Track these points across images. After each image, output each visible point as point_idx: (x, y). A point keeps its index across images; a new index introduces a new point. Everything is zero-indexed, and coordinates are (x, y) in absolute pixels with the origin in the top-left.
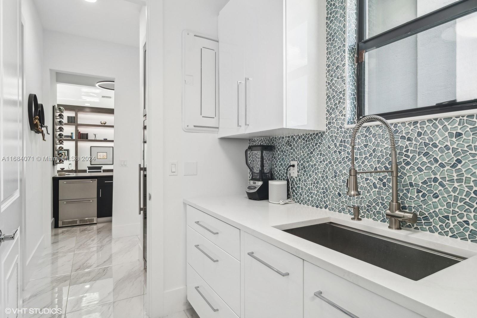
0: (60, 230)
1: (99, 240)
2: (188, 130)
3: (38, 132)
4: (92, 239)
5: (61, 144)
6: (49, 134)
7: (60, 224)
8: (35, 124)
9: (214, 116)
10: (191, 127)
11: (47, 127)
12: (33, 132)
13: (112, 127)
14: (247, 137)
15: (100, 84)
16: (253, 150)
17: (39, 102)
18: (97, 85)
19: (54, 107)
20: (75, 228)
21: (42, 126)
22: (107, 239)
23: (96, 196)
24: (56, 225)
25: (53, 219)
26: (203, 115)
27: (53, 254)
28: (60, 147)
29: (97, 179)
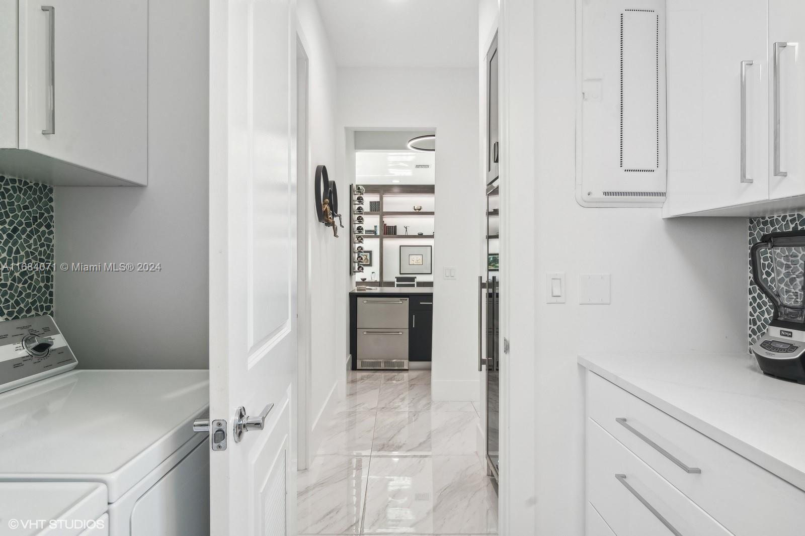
0: (359, 375)
1: (411, 401)
2: (589, 203)
3: (328, 224)
4: (402, 396)
5: (360, 242)
6: (343, 227)
7: (359, 366)
8: (324, 211)
9: (654, 167)
10: (598, 195)
11: (340, 216)
12: (322, 224)
13: (432, 213)
14: (746, 213)
15: (414, 143)
16: (777, 244)
17: (330, 179)
18: (409, 145)
20: (378, 374)
21: (334, 215)
22: (424, 402)
23: (407, 327)
24: (354, 367)
25: (350, 356)
26: (625, 167)
27: (350, 414)
28: (360, 247)
29: (408, 299)
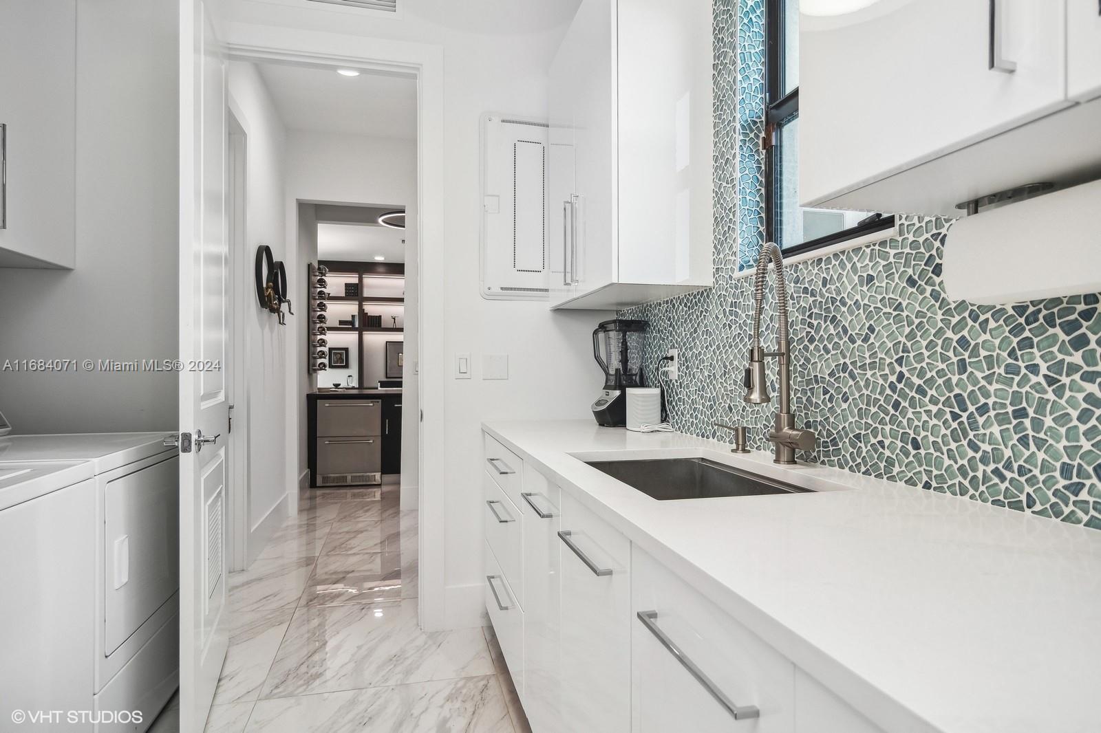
0: (319, 492)
2: (489, 296)
3: (273, 310)
4: (366, 508)
5: (321, 334)
6: (292, 314)
7: (319, 482)
8: (267, 296)
9: (541, 269)
10: (496, 289)
11: (289, 302)
12: (266, 311)
13: (401, 300)
15: (385, 219)
16: (608, 329)
17: (276, 259)
18: (380, 220)
19: (309, 266)
20: (342, 491)
21: (280, 301)
22: (390, 511)
23: (378, 432)
24: (313, 485)
25: (306, 471)
26: (518, 267)
27: (301, 526)
28: (321, 339)
29: (380, 401)
